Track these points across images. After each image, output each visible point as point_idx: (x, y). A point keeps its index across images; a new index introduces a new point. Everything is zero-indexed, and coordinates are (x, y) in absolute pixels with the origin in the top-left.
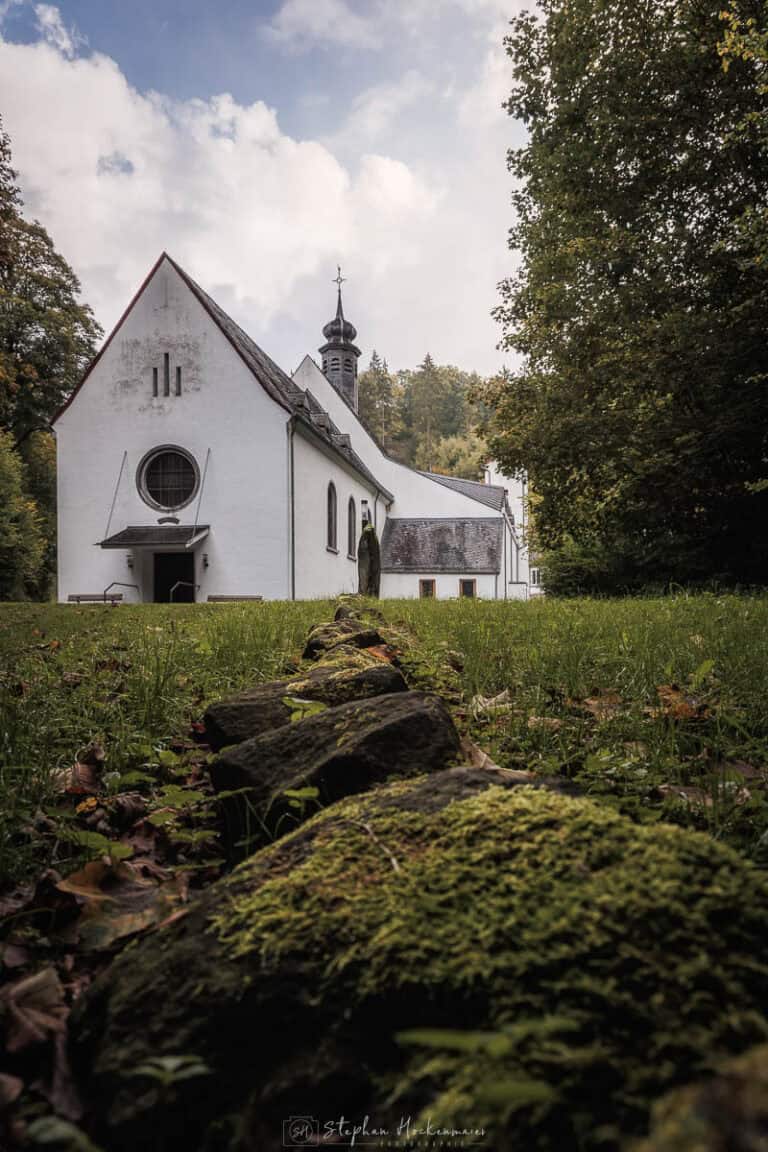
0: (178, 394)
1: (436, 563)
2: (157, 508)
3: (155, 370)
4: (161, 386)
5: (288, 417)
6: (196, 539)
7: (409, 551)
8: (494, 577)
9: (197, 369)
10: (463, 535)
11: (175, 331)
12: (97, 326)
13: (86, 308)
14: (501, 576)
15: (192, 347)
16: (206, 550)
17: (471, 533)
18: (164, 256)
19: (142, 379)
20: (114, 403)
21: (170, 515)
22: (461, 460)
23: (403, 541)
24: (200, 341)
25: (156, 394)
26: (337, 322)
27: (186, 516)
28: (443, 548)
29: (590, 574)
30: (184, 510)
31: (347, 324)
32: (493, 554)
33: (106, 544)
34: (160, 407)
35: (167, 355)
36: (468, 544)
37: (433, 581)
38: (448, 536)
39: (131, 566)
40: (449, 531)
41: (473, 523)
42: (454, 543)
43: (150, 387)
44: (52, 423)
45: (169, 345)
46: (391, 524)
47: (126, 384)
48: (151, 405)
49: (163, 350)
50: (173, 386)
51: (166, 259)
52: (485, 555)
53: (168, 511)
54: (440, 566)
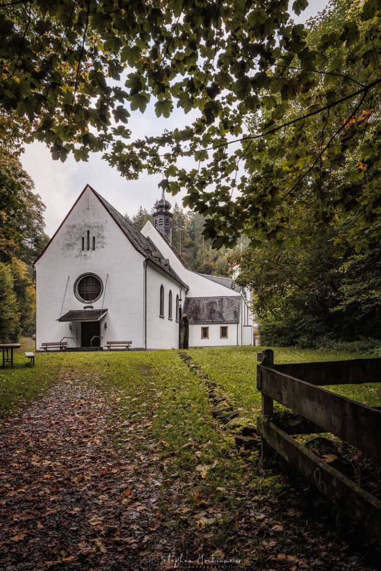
0: (94, 249)
1: (209, 319)
2: (83, 302)
3: (83, 238)
4: (85, 246)
5: (144, 259)
6: (102, 316)
7: (196, 313)
8: (236, 325)
9: (103, 237)
10: (222, 305)
11: (92, 220)
12: (43, 205)
13: (38, 196)
14: (240, 325)
15: (101, 228)
16: (106, 320)
17: (226, 304)
18: (88, 185)
19: (77, 242)
20: (64, 254)
21: (89, 305)
22: (220, 257)
23: (193, 309)
24: (104, 225)
25: (83, 250)
26: (162, 201)
27: (97, 305)
28: (212, 311)
29: (279, 328)
30: (96, 303)
31: (167, 202)
32: (236, 314)
33: (60, 320)
34: (85, 255)
35: (88, 232)
36: (224, 309)
37: (207, 328)
38: (215, 306)
39: (71, 329)
40: (216, 303)
41: (227, 299)
42: (218, 309)
43: (80, 247)
44: (34, 264)
45: (89, 227)
46: (188, 300)
47: (69, 245)
48: (81, 254)
49: (86, 229)
50: (91, 246)
51: (88, 188)
52: (232, 314)
53: (88, 303)
54: (211, 320)
